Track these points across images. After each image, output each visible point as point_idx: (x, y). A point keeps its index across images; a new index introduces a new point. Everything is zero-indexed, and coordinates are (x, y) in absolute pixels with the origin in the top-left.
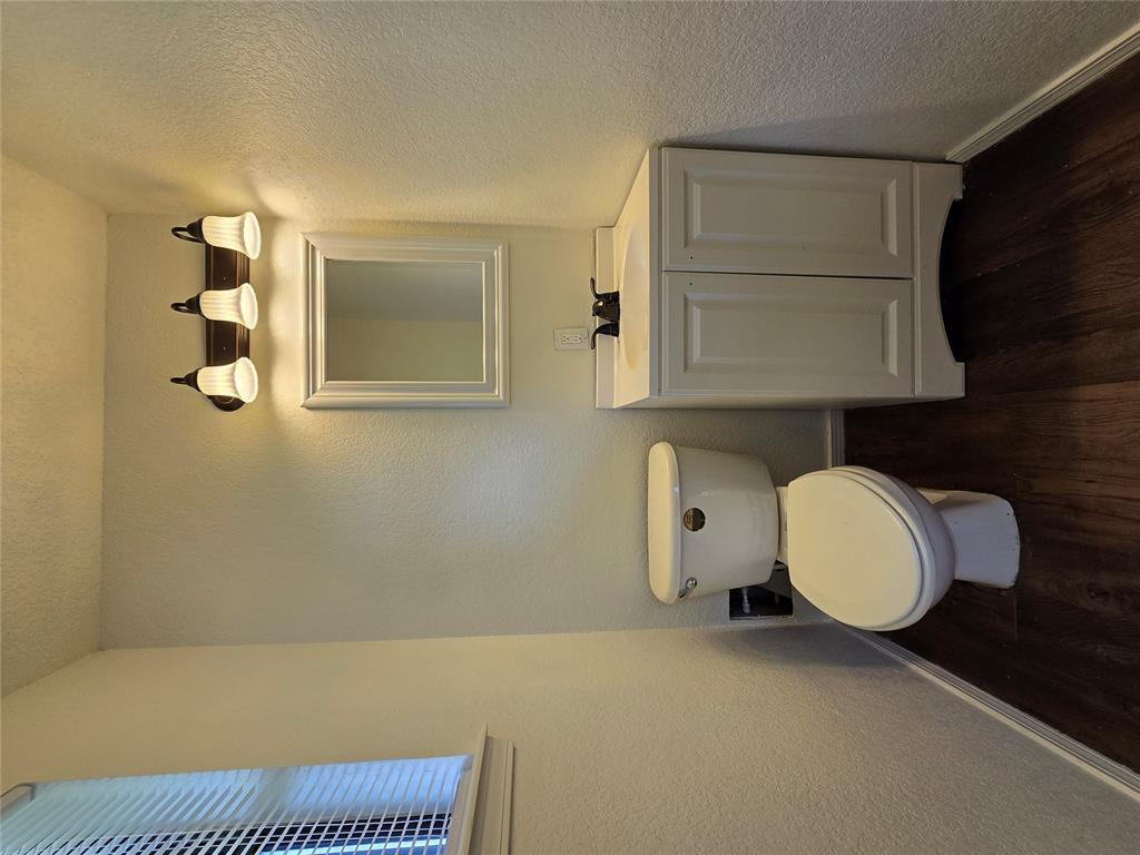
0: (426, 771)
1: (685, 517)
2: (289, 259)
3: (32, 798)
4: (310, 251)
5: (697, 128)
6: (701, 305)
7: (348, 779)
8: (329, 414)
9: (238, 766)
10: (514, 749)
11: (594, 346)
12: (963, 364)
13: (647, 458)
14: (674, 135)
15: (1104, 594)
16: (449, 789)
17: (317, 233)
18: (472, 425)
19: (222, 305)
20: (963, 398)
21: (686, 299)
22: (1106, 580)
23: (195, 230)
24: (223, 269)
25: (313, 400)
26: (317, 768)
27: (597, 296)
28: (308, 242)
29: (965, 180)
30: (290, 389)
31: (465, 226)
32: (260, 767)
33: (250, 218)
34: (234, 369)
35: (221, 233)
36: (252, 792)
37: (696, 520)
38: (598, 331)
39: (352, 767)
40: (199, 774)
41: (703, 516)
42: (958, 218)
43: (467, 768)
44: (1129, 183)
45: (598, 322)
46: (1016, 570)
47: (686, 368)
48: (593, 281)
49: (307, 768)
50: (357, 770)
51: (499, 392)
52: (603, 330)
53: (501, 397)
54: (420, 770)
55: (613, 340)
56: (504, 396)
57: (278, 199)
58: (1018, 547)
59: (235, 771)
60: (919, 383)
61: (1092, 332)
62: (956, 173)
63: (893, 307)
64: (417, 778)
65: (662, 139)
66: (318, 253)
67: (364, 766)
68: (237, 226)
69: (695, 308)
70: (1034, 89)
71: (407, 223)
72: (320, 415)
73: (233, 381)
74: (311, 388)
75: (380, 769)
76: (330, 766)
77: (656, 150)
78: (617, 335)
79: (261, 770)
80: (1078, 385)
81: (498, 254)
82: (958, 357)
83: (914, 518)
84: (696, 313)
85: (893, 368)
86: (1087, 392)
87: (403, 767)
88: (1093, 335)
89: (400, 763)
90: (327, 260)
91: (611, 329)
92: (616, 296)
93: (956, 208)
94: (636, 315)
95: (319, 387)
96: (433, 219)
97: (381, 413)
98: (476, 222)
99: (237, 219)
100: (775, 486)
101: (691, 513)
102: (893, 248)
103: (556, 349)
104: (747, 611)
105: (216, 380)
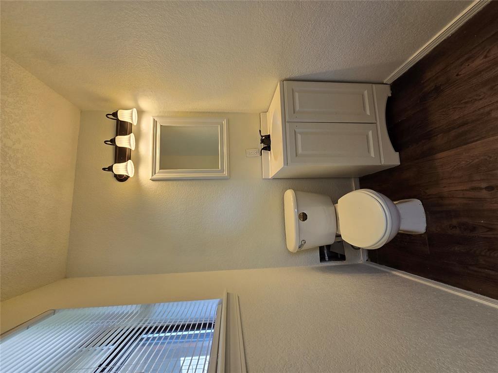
0: (204, 305)
1: (299, 216)
2: (147, 126)
3: (54, 314)
4: (155, 122)
5: (296, 74)
6: (301, 133)
7: (174, 309)
8: (160, 182)
9: (132, 304)
10: (238, 297)
11: (261, 155)
12: (398, 153)
13: (283, 198)
14: (288, 77)
15: (455, 227)
16: (213, 312)
17: (158, 116)
18: (215, 186)
19: (123, 141)
20: (400, 165)
21: (295, 131)
22: (454, 222)
23: (115, 114)
24: (123, 128)
25: (155, 177)
26: (162, 304)
27: (262, 136)
28: (154, 120)
29: (391, 89)
30: (146, 173)
31: (212, 113)
32: (140, 304)
33: (135, 110)
34: (127, 163)
35: (124, 116)
36: (137, 312)
37: (304, 217)
38: (263, 149)
39: (176, 303)
40: (117, 307)
41: (306, 216)
42: (390, 103)
43: (220, 303)
44: (441, 85)
45: (263, 146)
46: (425, 225)
47: (296, 155)
48: (260, 131)
49: (159, 304)
50: (177, 305)
51: (226, 173)
52: (264, 149)
53: (226, 175)
54: (202, 305)
55: (268, 153)
56: (228, 174)
57: (145, 104)
58: (425, 216)
59: (130, 306)
60: (382, 159)
61: (437, 135)
62: (388, 88)
63: (370, 133)
64: (200, 308)
65: (284, 78)
66: (158, 123)
67: (180, 303)
68: (130, 113)
69: (298, 135)
70: (406, 59)
71: (190, 112)
72: (157, 183)
73: (126, 168)
74: (154, 172)
75: (186, 304)
76: (167, 303)
77: (282, 82)
78: (270, 150)
79: (140, 305)
80: (436, 154)
81: (225, 122)
82: (396, 151)
83: (382, 201)
84: (299, 136)
85: (373, 155)
86: (439, 155)
87: (195, 303)
88: (438, 136)
89: (194, 302)
90: (161, 126)
91: (268, 148)
92: (269, 136)
93: (389, 98)
94: (277, 143)
95: (157, 172)
96: (200, 111)
97: (180, 182)
98: (216, 111)
99: (131, 110)
100: (334, 204)
101: (302, 214)
102: (368, 113)
103: (247, 157)
104: (327, 259)
105: (120, 169)
